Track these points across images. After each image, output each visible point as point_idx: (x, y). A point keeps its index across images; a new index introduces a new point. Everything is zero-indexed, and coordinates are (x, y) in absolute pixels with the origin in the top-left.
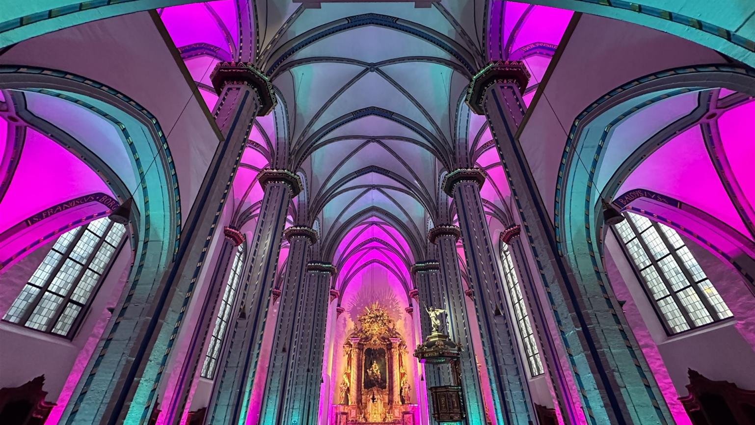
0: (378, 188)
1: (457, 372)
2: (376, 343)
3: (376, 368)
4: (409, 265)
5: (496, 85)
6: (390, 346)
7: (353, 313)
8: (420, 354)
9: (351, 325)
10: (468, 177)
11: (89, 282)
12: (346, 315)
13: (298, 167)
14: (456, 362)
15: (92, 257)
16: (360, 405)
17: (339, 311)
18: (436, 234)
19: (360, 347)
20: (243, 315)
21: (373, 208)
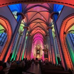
0: (39, 29)
1: (47, 53)
2: (38, 49)
3: (38, 52)
4: (43, 39)
5: (54, 15)
6: (40, 49)
7: (36, 45)
8: (43, 50)
9: (35, 47)
10: (50, 28)
11: (3, 40)
12: (35, 45)
13: (28, 26)
14: (48, 51)
15: (4, 37)
16: (36, 56)
17: (34, 45)
18: (46, 35)
19: (36, 49)
20: (21, 44)
21: (38, 32)
